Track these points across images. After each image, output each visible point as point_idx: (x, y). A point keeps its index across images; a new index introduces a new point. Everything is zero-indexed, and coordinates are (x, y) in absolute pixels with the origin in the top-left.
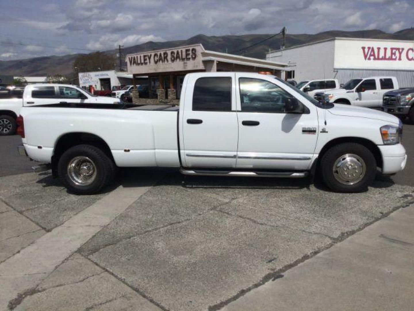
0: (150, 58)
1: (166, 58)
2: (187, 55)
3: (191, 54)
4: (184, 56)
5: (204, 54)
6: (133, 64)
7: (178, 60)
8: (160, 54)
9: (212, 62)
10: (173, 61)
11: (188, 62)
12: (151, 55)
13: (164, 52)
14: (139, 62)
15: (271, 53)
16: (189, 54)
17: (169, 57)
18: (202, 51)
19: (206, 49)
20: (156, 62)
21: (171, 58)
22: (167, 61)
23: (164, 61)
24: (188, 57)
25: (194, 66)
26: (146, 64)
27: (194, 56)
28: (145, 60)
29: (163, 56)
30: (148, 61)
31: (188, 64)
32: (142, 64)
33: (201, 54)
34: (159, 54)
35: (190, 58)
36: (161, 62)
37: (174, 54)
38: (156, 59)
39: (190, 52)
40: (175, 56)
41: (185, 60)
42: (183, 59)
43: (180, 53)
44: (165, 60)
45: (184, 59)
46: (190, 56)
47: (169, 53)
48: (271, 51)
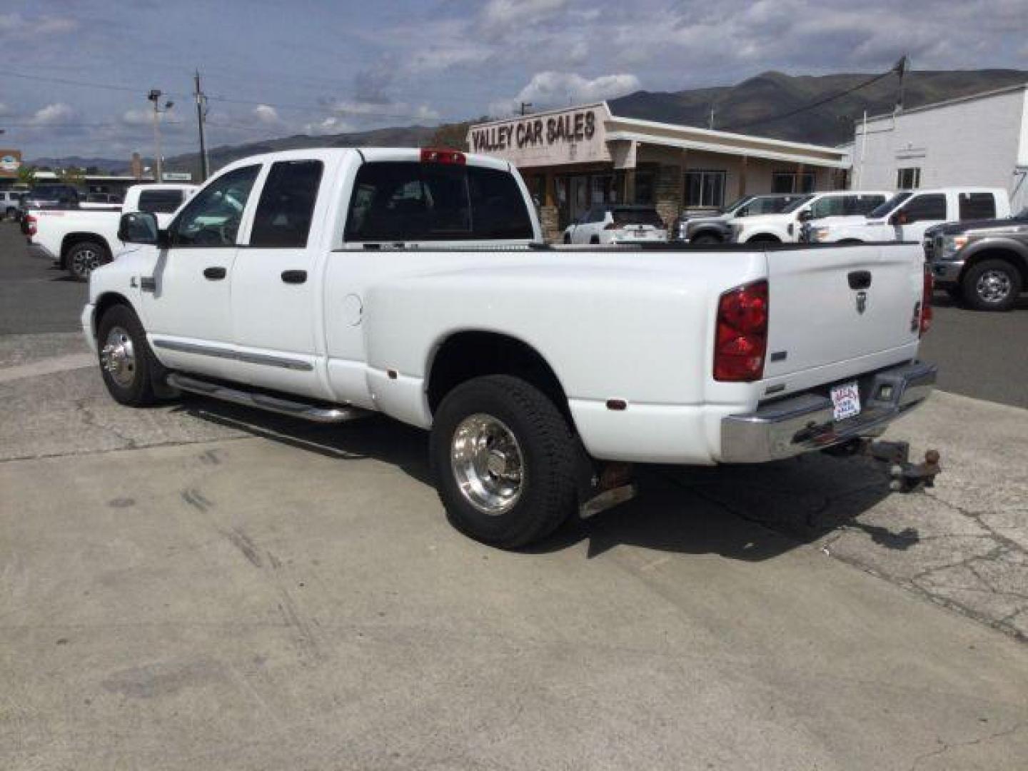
0: (509, 135)
1: (538, 133)
2: (578, 127)
3: (585, 125)
4: (571, 131)
5: (610, 126)
6: (481, 147)
7: (560, 139)
8: (529, 125)
9: (628, 143)
10: (551, 141)
11: (578, 144)
12: (512, 127)
13: (536, 119)
14: (490, 143)
15: (868, 122)
16: (581, 125)
17: (545, 130)
18: (606, 119)
19: (614, 113)
20: (520, 144)
21: (548, 135)
22: (541, 141)
23: (535, 141)
24: (579, 132)
25: (590, 154)
26: (502, 147)
27: (589, 131)
28: (501, 138)
29: (533, 127)
30: (505, 141)
31: (578, 150)
32: (495, 147)
33: (603, 126)
34: (526, 125)
35: (582, 135)
36: (529, 143)
37: (555, 124)
38: (522, 135)
39: (584, 121)
40: (556, 129)
41: (574, 139)
42: (570, 138)
43: (565, 122)
44: (537, 139)
45: (572, 136)
46: (582, 131)
47: (544, 121)
48: (868, 116)
